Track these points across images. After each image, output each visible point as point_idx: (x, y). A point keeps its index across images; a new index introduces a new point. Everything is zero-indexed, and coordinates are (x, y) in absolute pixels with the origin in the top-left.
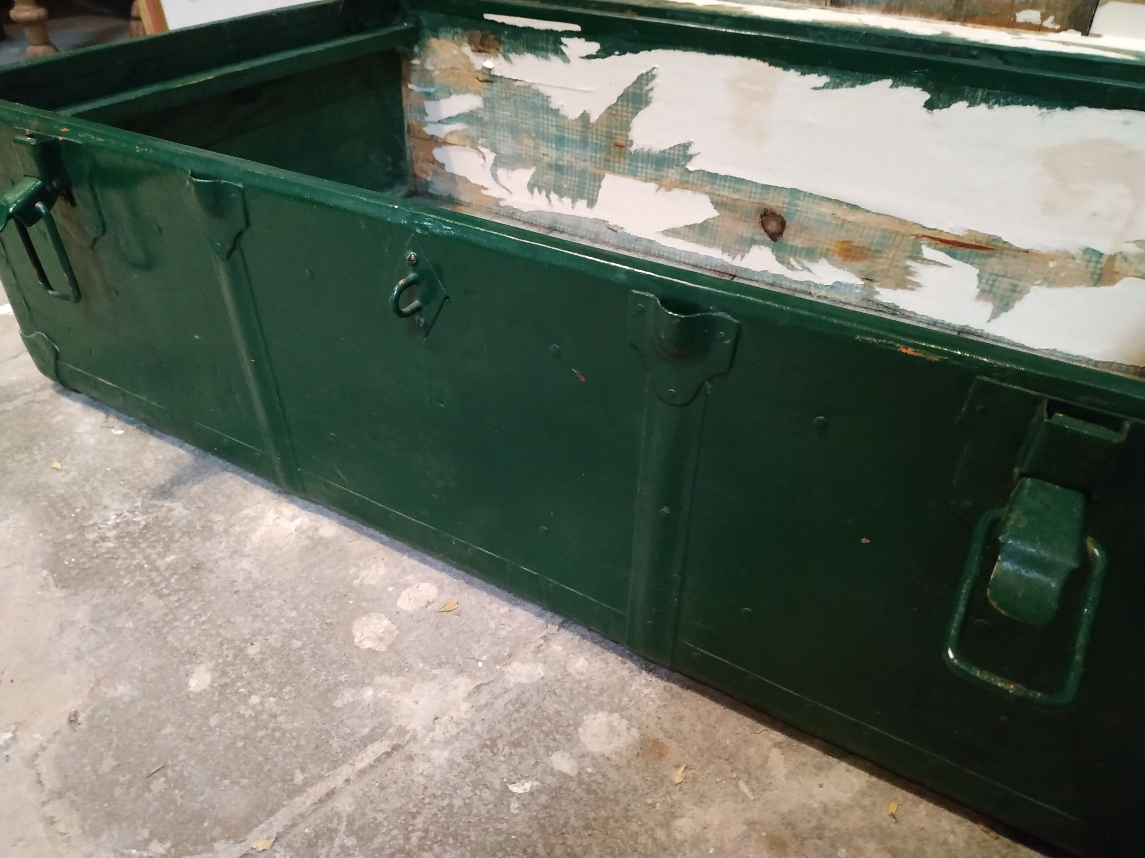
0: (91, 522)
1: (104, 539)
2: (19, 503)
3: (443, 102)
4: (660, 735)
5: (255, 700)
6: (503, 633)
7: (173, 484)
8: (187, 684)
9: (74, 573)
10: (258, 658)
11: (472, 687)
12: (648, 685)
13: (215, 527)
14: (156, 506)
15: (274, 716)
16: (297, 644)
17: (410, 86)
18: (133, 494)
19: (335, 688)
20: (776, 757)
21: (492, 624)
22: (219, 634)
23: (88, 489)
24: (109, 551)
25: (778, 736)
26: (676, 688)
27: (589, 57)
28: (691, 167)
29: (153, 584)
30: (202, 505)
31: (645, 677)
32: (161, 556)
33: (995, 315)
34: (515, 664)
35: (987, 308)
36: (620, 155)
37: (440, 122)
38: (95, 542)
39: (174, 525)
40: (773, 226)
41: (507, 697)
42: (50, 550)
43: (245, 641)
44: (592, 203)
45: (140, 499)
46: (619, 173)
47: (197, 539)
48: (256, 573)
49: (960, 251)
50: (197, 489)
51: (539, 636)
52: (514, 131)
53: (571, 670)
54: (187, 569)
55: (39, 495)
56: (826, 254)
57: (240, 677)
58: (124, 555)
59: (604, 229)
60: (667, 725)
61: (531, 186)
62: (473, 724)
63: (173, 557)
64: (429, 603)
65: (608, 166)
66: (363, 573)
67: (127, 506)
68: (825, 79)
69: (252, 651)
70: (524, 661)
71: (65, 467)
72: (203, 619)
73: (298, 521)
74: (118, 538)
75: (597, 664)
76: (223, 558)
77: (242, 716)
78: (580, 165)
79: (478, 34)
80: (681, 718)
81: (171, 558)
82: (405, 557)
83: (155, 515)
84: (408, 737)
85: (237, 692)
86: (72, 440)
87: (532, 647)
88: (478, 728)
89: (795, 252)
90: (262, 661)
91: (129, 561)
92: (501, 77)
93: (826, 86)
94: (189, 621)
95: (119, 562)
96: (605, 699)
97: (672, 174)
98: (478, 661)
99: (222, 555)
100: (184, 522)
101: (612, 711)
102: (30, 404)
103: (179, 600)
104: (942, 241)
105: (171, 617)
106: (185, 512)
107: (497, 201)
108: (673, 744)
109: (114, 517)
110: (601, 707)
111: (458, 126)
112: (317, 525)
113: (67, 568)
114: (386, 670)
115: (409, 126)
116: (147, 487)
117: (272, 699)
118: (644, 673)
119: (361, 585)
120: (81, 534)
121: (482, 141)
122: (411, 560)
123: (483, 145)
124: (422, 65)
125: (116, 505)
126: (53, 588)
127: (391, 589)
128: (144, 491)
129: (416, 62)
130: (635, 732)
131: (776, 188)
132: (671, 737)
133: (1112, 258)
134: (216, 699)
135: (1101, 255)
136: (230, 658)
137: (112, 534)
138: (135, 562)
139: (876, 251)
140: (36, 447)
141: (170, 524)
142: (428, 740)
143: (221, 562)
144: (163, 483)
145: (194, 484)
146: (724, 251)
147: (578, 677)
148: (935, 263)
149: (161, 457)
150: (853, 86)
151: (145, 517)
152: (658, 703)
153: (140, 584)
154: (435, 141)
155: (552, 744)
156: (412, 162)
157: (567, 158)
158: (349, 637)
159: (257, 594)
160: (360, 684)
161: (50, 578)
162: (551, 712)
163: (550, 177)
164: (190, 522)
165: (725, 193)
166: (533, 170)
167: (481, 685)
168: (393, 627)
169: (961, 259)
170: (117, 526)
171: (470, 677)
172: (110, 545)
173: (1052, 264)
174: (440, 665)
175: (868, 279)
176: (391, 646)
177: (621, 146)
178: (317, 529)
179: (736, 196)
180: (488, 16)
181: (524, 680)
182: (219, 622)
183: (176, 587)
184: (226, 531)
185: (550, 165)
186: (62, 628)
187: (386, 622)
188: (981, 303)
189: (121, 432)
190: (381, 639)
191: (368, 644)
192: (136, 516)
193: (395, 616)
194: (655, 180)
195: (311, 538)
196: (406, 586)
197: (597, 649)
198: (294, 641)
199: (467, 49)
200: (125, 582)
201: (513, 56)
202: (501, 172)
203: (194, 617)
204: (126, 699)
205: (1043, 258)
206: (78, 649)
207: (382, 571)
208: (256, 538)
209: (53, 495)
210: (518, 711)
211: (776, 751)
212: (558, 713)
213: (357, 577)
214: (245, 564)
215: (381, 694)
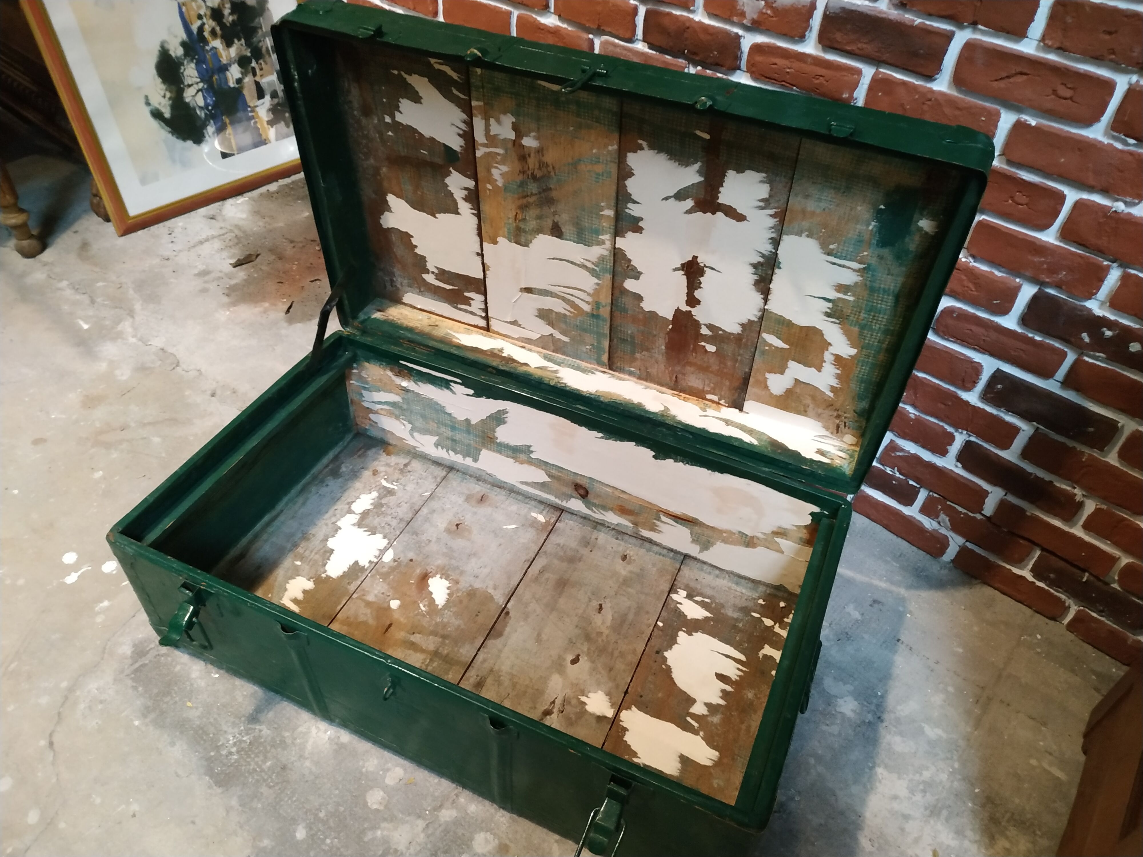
0: (221, 743)
1: (231, 753)
2: (178, 733)
3: (375, 394)
4: (508, 842)
5: (328, 841)
6: (437, 794)
7: (257, 712)
8: (295, 836)
9: (222, 776)
10: (325, 818)
11: (424, 825)
12: (503, 816)
13: (287, 740)
14: (252, 729)
15: (338, 849)
16: (342, 809)
17: (351, 382)
18: (237, 721)
19: (363, 832)
20: (555, 847)
21: (431, 789)
22: (304, 808)
23: (212, 720)
24: (236, 761)
25: (557, 837)
26: (515, 816)
27: (468, 395)
28: (533, 456)
29: (265, 780)
30: (276, 726)
31: (502, 812)
32: (264, 761)
33: (701, 551)
34: (443, 811)
35: (697, 548)
36: (491, 442)
37: (373, 402)
38: (227, 756)
39: (265, 741)
40: (582, 492)
41: (441, 829)
42: (205, 763)
43: (317, 810)
44: (476, 460)
45: (242, 724)
46: (491, 450)
47: (279, 749)
48: (314, 769)
49: (680, 521)
50: (271, 715)
51: (453, 794)
52: (424, 417)
53: (468, 812)
54: (279, 769)
55: (187, 726)
56: (612, 509)
57: (319, 830)
58: (244, 764)
59: (484, 474)
60: (510, 836)
61: (437, 445)
62: (426, 844)
63: (270, 763)
64: (400, 780)
65: (484, 445)
66: (367, 764)
67: (236, 730)
68: (601, 435)
69: (322, 815)
70: (447, 809)
71: (194, 705)
72: (294, 799)
73: (329, 733)
74: (238, 752)
75: (481, 807)
76: (296, 761)
77: (324, 850)
78: (466, 441)
79: (397, 369)
80: (517, 832)
81: (269, 763)
82: (386, 752)
83: (253, 735)
84: (399, 853)
85: (319, 838)
86: (192, 685)
87: (451, 801)
88: (429, 846)
89: (595, 505)
90: (327, 820)
91: (248, 767)
92: (413, 391)
93: (602, 438)
94: (288, 801)
95: (243, 768)
96: (484, 825)
97: (523, 457)
98: (426, 810)
99: (294, 759)
100: (270, 738)
101: (487, 831)
102: (158, 657)
103: (280, 789)
104: (670, 515)
105: (278, 799)
106: (269, 732)
107: (414, 448)
108: (512, 845)
109: (232, 738)
110: (482, 830)
111: (385, 407)
112: (339, 735)
113: (218, 774)
114: (385, 820)
115: (351, 400)
116: (244, 716)
117: (336, 840)
118: (501, 810)
119: (367, 772)
120: (218, 752)
121: (401, 417)
122: (389, 754)
123: (403, 419)
124: (359, 373)
125: (230, 730)
126: (215, 787)
127: (381, 773)
128: (243, 719)
129: (355, 371)
130: (497, 841)
131: (581, 475)
132: (512, 842)
133: (753, 537)
134: (310, 842)
135: (747, 535)
136: (312, 820)
137: (234, 750)
138: (251, 767)
139: (637, 513)
140: (173, 692)
141: (262, 740)
142: (408, 854)
143: (295, 764)
144: (251, 712)
145: (268, 712)
146: (556, 497)
147: (472, 815)
148: (668, 524)
149: (245, 693)
150: (616, 441)
151: (248, 737)
152: (507, 825)
153: (258, 781)
154: (369, 410)
155: (461, 851)
156: (355, 417)
157: (458, 436)
158: (365, 804)
159: (317, 782)
160: (374, 828)
161: (211, 781)
162: (460, 834)
163: (449, 443)
164: (273, 738)
165: (554, 472)
166: (437, 438)
167: (429, 823)
168: (385, 795)
169: (681, 524)
170: (235, 744)
171: (423, 819)
172: (235, 757)
173: (724, 535)
174: (409, 815)
175: (636, 524)
176: (386, 806)
177: (491, 438)
178: (339, 737)
179: (560, 474)
180: (401, 362)
181: (448, 819)
182: (302, 800)
183: (277, 781)
184: (293, 743)
185: (448, 438)
186: (228, 812)
187: (382, 793)
188: (694, 545)
189: (217, 676)
190: (380, 803)
191: (375, 807)
192: (243, 737)
193: (385, 789)
194: (512, 458)
195: (337, 744)
196: (388, 770)
197: (480, 799)
198: (340, 808)
199: (390, 373)
200: (250, 780)
201: (420, 383)
202: (416, 434)
203: (290, 798)
204: (270, 847)
205: (721, 532)
206: (239, 822)
207: (376, 762)
208: (309, 746)
209: (194, 726)
210: (445, 835)
211: (556, 845)
212: (463, 835)
213: (364, 767)
214: (308, 763)
215: (385, 833)
